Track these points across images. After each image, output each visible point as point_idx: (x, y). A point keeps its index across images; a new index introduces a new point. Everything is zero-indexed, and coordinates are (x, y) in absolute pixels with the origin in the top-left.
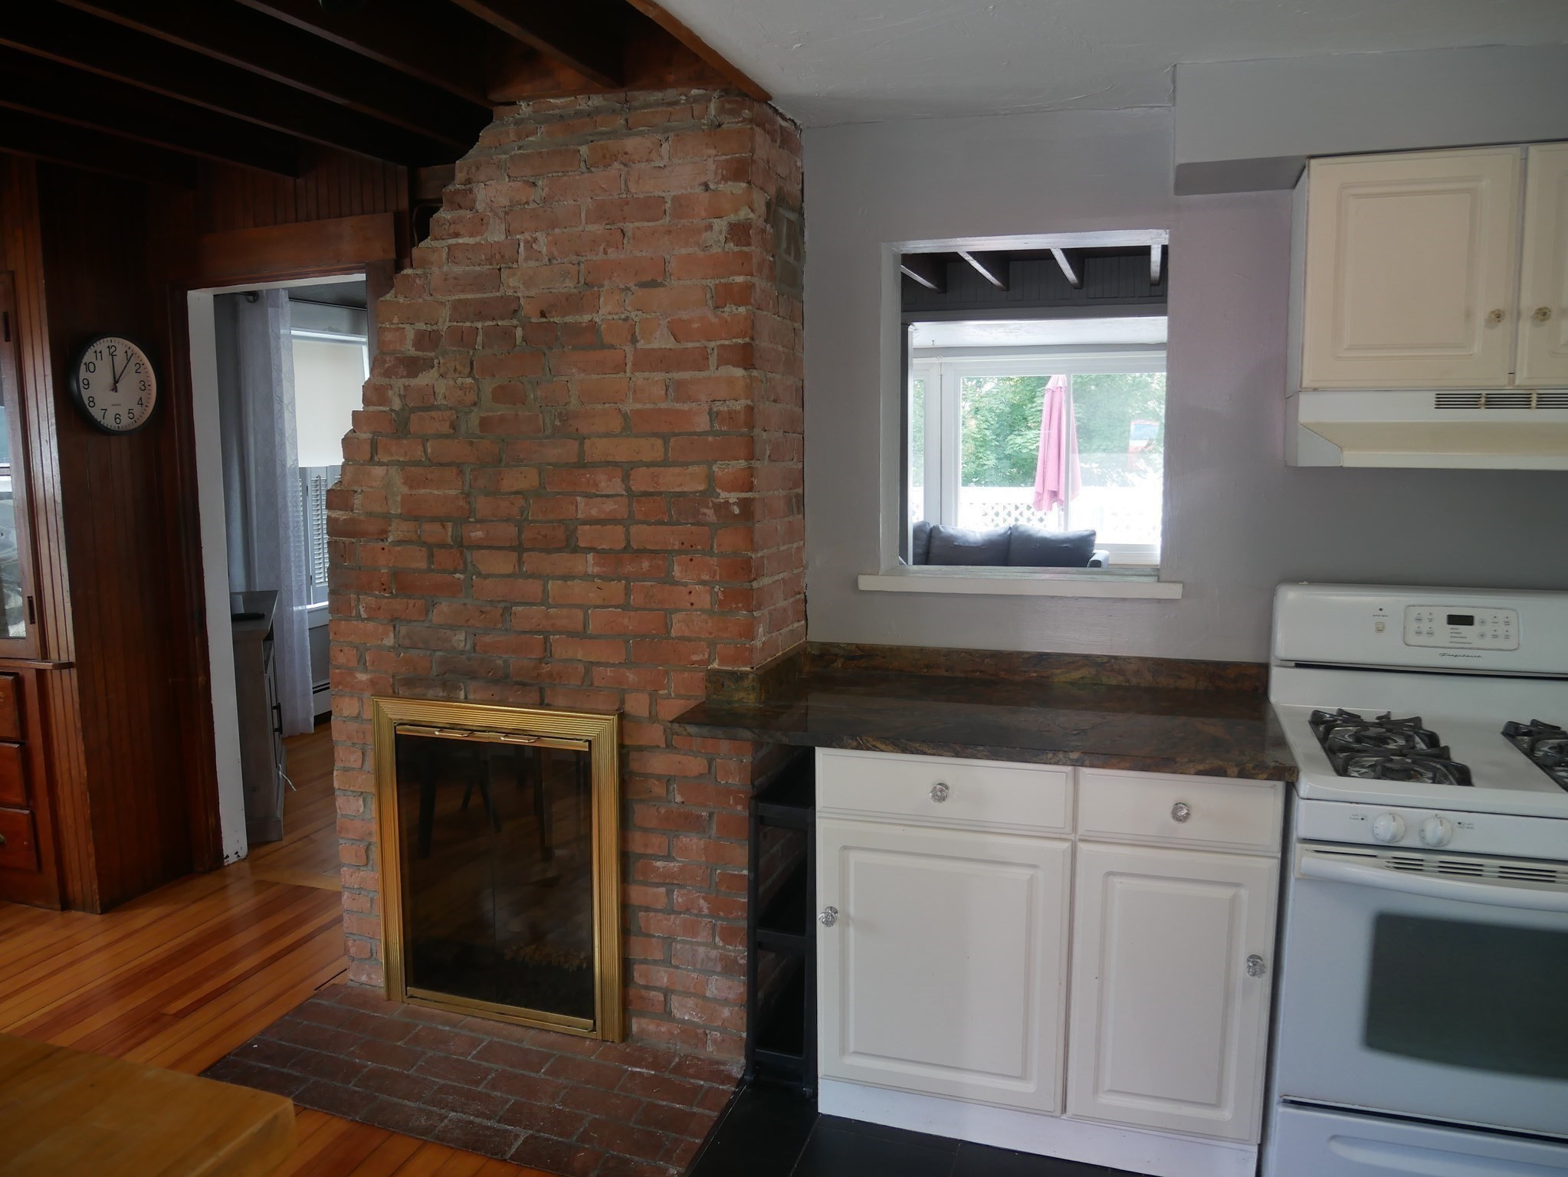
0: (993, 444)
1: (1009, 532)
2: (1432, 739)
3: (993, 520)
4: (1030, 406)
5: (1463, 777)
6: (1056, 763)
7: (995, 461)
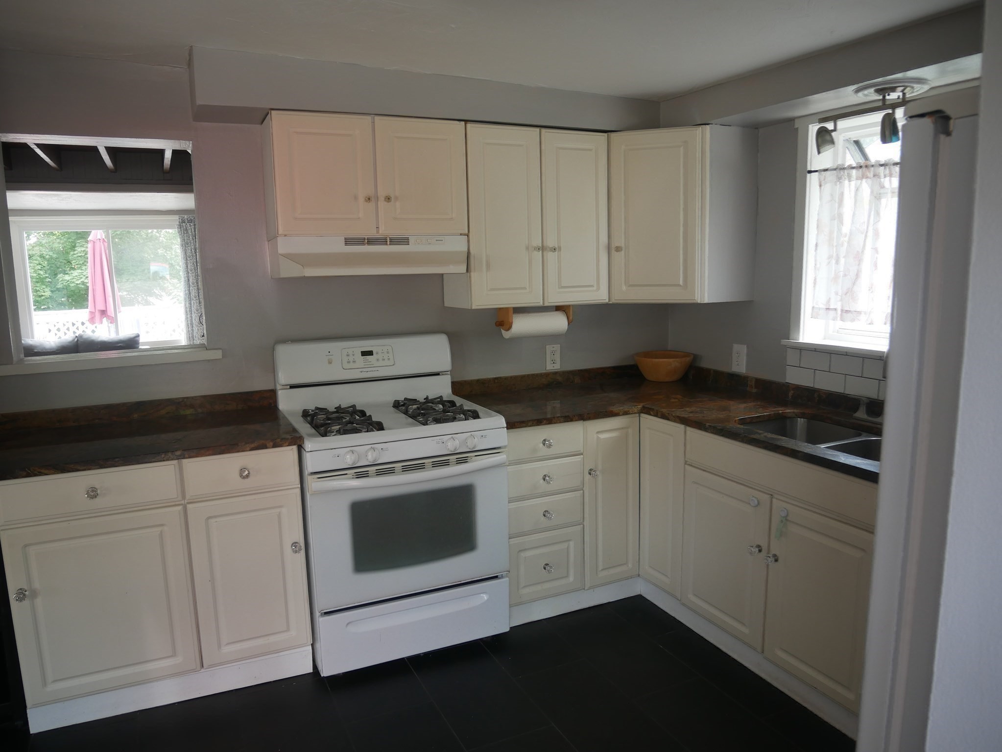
0: (47, 280)
1: (76, 340)
2: (363, 413)
3: (56, 334)
4: (72, 253)
5: (380, 427)
6: (168, 460)
7: (50, 292)
